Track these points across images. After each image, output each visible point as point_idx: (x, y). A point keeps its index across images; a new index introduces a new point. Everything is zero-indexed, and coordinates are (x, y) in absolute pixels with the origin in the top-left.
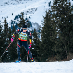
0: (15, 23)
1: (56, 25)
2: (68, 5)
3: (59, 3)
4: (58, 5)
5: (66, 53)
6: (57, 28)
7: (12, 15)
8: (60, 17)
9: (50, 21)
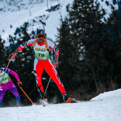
0: (15, 40)
1: (78, 40)
2: (95, 8)
3: (80, 6)
4: (78, 10)
5: (95, 84)
6: (79, 45)
7: (11, 27)
8: (82, 28)
9: (68, 35)
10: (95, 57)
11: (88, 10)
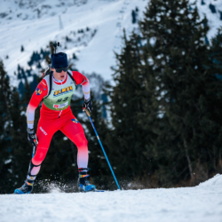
0: (30, 75)
1: (157, 78)
2: (190, 16)
3: (163, 11)
4: (159, 19)
5: (187, 164)
6: (158, 88)
7: (22, 49)
8: (165, 54)
9: (136, 67)
10: (188, 113)
11: (177, 19)
